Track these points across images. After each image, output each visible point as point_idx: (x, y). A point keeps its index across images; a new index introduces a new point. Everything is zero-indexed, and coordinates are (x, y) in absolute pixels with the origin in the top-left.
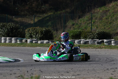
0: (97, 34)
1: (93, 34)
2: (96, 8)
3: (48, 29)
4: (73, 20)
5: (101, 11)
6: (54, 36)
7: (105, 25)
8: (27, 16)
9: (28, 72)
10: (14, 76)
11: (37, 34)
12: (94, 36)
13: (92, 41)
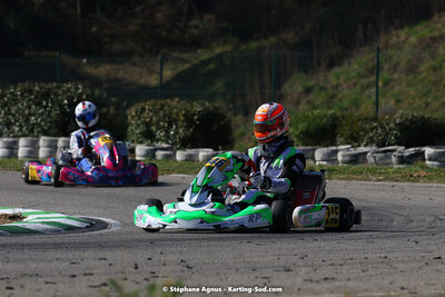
0: (396, 125)
1: (383, 127)
2: (396, 29)
3: (211, 108)
4: (306, 72)
5: (413, 39)
6: (237, 133)
7: (426, 94)
8: (136, 59)
9: (136, 268)
10: (84, 284)
11: (170, 126)
12: (388, 134)
13: (378, 152)
